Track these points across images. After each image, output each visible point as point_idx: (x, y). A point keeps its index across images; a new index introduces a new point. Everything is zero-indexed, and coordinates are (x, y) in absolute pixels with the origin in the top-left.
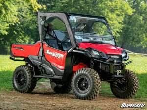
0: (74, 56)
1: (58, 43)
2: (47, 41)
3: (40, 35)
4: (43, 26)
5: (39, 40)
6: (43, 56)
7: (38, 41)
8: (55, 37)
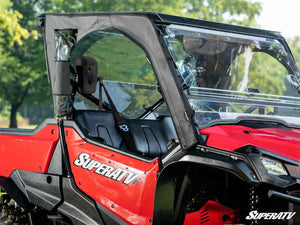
0: (186, 179)
1: (117, 127)
2: (79, 118)
3: (56, 99)
4: (67, 66)
5: (52, 116)
6: (65, 174)
7: (49, 121)
8: (105, 106)
